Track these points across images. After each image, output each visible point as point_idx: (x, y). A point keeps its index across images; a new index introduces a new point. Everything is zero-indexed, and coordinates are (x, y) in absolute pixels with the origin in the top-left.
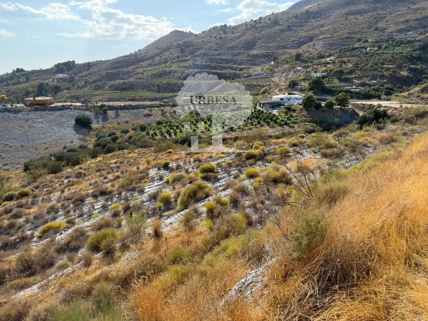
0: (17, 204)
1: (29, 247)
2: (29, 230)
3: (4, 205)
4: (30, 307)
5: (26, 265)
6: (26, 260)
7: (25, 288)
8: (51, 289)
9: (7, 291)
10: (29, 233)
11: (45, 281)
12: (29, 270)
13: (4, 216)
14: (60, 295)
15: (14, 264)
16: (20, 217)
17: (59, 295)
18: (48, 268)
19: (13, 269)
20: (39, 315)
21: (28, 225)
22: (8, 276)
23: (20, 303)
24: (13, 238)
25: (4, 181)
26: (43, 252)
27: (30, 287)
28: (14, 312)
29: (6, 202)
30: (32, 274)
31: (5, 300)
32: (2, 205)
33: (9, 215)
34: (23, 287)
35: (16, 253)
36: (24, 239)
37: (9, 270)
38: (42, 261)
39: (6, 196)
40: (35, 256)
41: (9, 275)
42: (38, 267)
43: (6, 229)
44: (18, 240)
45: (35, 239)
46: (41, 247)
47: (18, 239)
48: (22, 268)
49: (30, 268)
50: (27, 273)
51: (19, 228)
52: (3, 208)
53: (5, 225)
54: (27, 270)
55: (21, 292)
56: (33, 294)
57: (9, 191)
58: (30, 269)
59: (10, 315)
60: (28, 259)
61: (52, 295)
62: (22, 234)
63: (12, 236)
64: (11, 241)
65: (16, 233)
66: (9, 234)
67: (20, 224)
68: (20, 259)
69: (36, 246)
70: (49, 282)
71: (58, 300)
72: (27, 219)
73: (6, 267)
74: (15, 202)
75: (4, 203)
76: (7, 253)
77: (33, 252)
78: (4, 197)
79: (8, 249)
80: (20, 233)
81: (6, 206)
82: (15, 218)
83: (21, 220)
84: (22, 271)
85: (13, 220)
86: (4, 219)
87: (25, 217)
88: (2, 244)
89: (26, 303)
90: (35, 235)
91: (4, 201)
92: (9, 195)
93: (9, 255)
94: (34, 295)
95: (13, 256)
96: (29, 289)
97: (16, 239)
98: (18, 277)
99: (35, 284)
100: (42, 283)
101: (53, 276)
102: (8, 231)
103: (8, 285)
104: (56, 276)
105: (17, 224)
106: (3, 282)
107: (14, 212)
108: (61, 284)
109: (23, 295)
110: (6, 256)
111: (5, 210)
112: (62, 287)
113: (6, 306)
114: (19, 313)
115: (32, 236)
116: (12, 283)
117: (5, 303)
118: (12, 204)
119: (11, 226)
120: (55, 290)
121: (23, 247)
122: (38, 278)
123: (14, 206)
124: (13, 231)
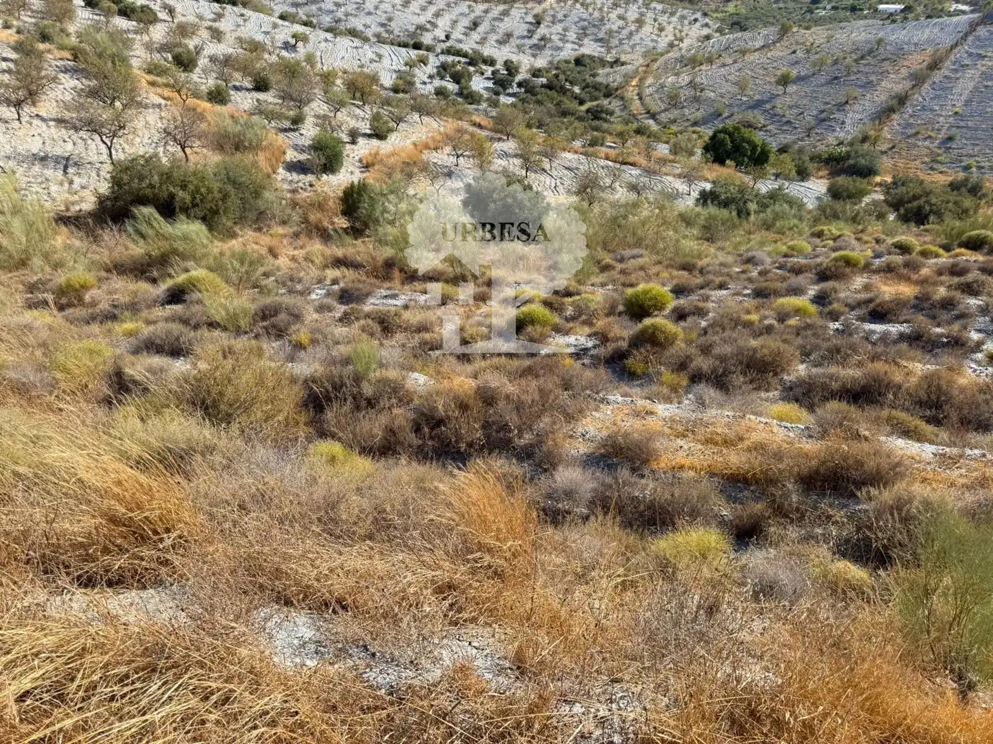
0: (984, 263)
1: (961, 366)
2: (980, 331)
3: (957, 255)
4: (901, 476)
5: (933, 397)
6: (939, 387)
7: (910, 437)
8: (957, 472)
9: (877, 421)
10: (975, 336)
11: (955, 451)
12: (933, 411)
13: (943, 278)
14: (969, 498)
15: (914, 380)
16: (975, 294)
17: (967, 495)
18: (976, 430)
19: (906, 390)
20: (910, 501)
21: (981, 319)
22: (891, 396)
23: (888, 456)
24: (938, 330)
25: (983, 202)
26: (981, 391)
27: (919, 440)
28: (871, 464)
29: (963, 250)
30: (935, 421)
31: (867, 433)
32: (953, 252)
33: (956, 280)
34: (907, 433)
35: (928, 362)
36: (957, 344)
37: (899, 387)
38: (971, 409)
39: (970, 237)
40: (962, 390)
41: (895, 395)
42: (954, 417)
43: (933, 306)
44: (945, 340)
45: (979, 356)
46: (983, 379)
47: (946, 337)
48: (925, 398)
49: (938, 406)
50: (928, 413)
51: (961, 316)
52: (951, 260)
53: (937, 297)
54: (930, 408)
55: (900, 440)
56: (918, 458)
57: (984, 227)
58: (936, 408)
59: (862, 465)
60: (944, 387)
61: (952, 485)
62: (960, 331)
63: (939, 325)
64: (930, 335)
65: (949, 323)
66: (934, 318)
67: (968, 308)
68: (928, 378)
69: (975, 371)
70: (961, 456)
71: (960, 504)
72: (987, 305)
73: (898, 378)
74: (981, 258)
75: (958, 251)
76: (912, 353)
77: (962, 381)
78: (964, 237)
79: (918, 346)
80: (956, 327)
81: (959, 258)
82: (963, 291)
83: (973, 302)
84: (921, 404)
85: (958, 295)
86: (942, 283)
87: (984, 298)
88: (912, 332)
89: (898, 464)
90: (985, 347)
91: (960, 246)
92: (978, 235)
93: (912, 359)
94: (919, 462)
95: (919, 366)
96: (917, 445)
97: (942, 335)
98: (908, 410)
99: (931, 442)
100: (948, 450)
101: (977, 452)
102: (936, 311)
103: (885, 413)
104: (984, 455)
105: (961, 307)
106: (878, 401)
107: (970, 277)
108: (985, 478)
109: (901, 446)
110: (908, 359)
111: (954, 265)
112: (982, 486)
113: (865, 446)
114: (878, 472)
115: (978, 346)
116: (894, 412)
117: (866, 439)
118: (973, 258)
119: (947, 304)
120: (964, 481)
121: (948, 359)
122: (944, 435)
123: (977, 265)
124: (945, 316)
